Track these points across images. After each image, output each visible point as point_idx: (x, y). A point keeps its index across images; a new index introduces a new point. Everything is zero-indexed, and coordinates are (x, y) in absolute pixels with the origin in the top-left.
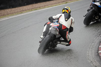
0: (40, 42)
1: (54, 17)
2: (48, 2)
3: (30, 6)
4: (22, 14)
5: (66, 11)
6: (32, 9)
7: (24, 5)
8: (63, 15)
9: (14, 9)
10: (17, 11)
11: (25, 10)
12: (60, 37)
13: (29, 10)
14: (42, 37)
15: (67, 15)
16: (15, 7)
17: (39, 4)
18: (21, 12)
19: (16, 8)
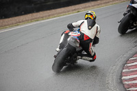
0: (55, 57)
1: (74, 24)
2: (53, 10)
3: (29, 16)
4: (19, 27)
5: (90, 16)
6: (31, 20)
7: (21, 15)
8: (86, 21)
9: (7, 20)
10: (11, 22)
11: (23, 21)
12: (82, 51)
13: (27, 21)
14: (58, 49)
15: (91, 22)
16: (9, 17)
17: (41, 13)
18: (17, 24)
19: (10, 19)
